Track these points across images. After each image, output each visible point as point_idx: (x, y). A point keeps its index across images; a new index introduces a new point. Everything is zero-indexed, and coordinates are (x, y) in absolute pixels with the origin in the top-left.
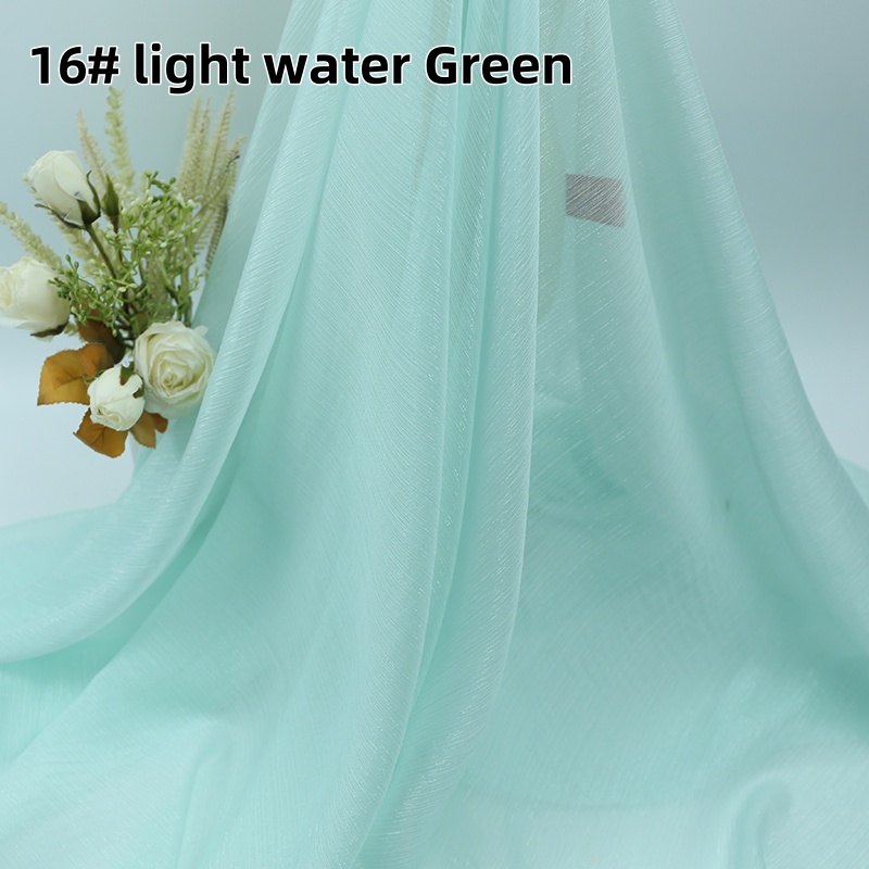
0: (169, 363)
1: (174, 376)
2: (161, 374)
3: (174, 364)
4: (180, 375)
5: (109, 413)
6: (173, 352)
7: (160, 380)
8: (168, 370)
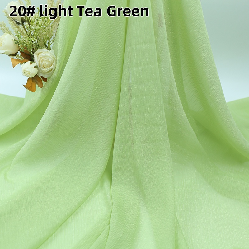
0: (44, 60)
1: (45, 64)
2: (42, 64)
3: (45, 60)
4: (47, 63)
5: (27, 71)
6: (45, 57)
7: (42, 66)
8: (44, 62)
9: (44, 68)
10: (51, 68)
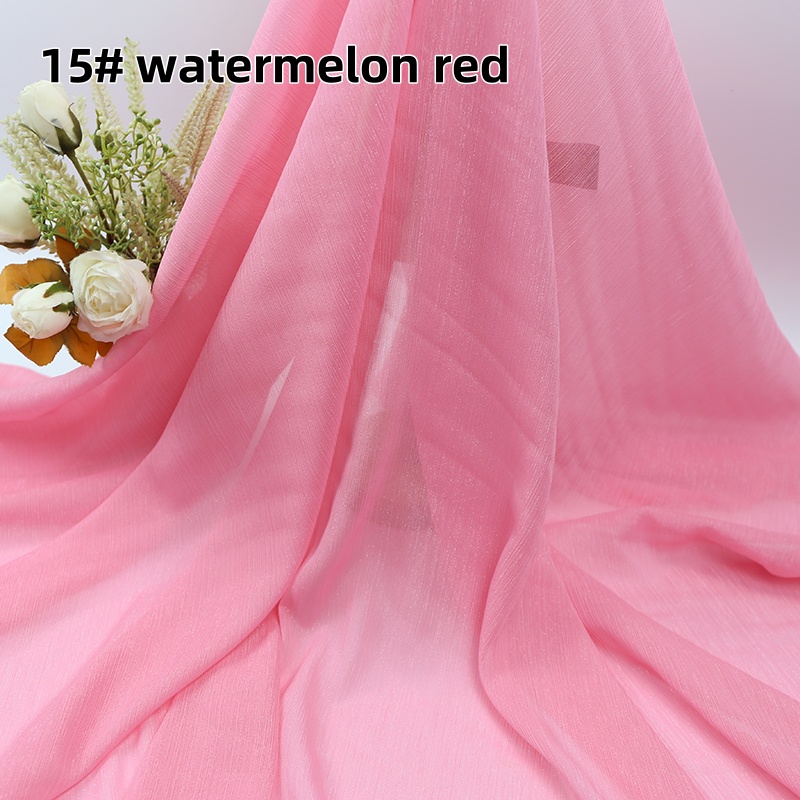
0: (96, 289)
2: (89, 298)
3: (100, 290)
6: (102, 278)
8: (95, 294)
9: (97, 310)
10: (118, 317)
